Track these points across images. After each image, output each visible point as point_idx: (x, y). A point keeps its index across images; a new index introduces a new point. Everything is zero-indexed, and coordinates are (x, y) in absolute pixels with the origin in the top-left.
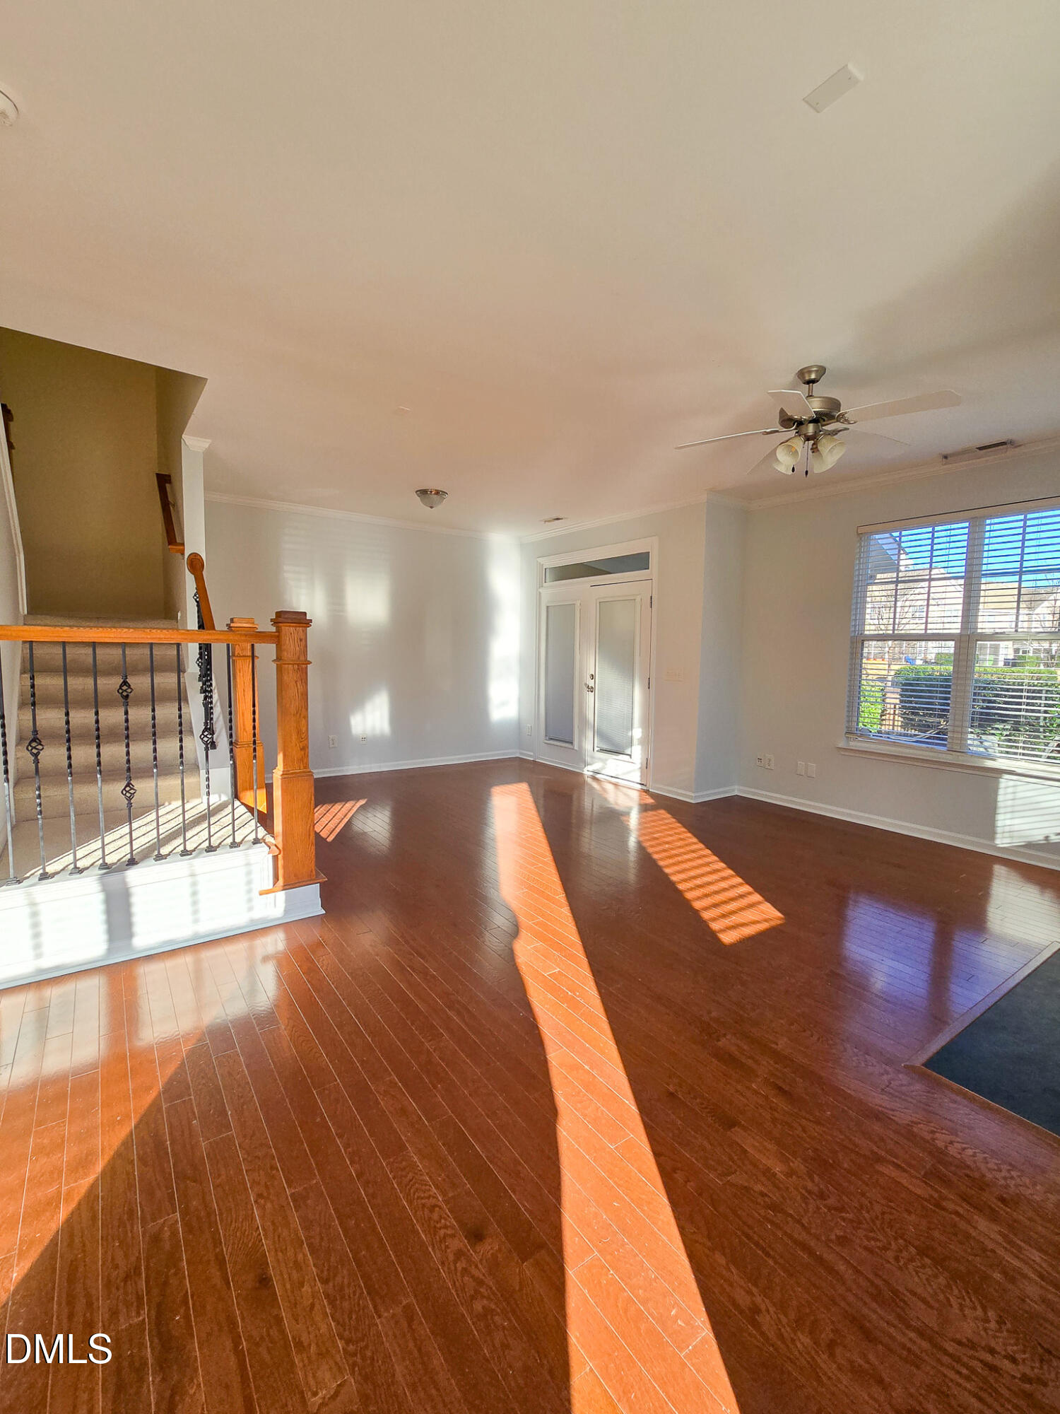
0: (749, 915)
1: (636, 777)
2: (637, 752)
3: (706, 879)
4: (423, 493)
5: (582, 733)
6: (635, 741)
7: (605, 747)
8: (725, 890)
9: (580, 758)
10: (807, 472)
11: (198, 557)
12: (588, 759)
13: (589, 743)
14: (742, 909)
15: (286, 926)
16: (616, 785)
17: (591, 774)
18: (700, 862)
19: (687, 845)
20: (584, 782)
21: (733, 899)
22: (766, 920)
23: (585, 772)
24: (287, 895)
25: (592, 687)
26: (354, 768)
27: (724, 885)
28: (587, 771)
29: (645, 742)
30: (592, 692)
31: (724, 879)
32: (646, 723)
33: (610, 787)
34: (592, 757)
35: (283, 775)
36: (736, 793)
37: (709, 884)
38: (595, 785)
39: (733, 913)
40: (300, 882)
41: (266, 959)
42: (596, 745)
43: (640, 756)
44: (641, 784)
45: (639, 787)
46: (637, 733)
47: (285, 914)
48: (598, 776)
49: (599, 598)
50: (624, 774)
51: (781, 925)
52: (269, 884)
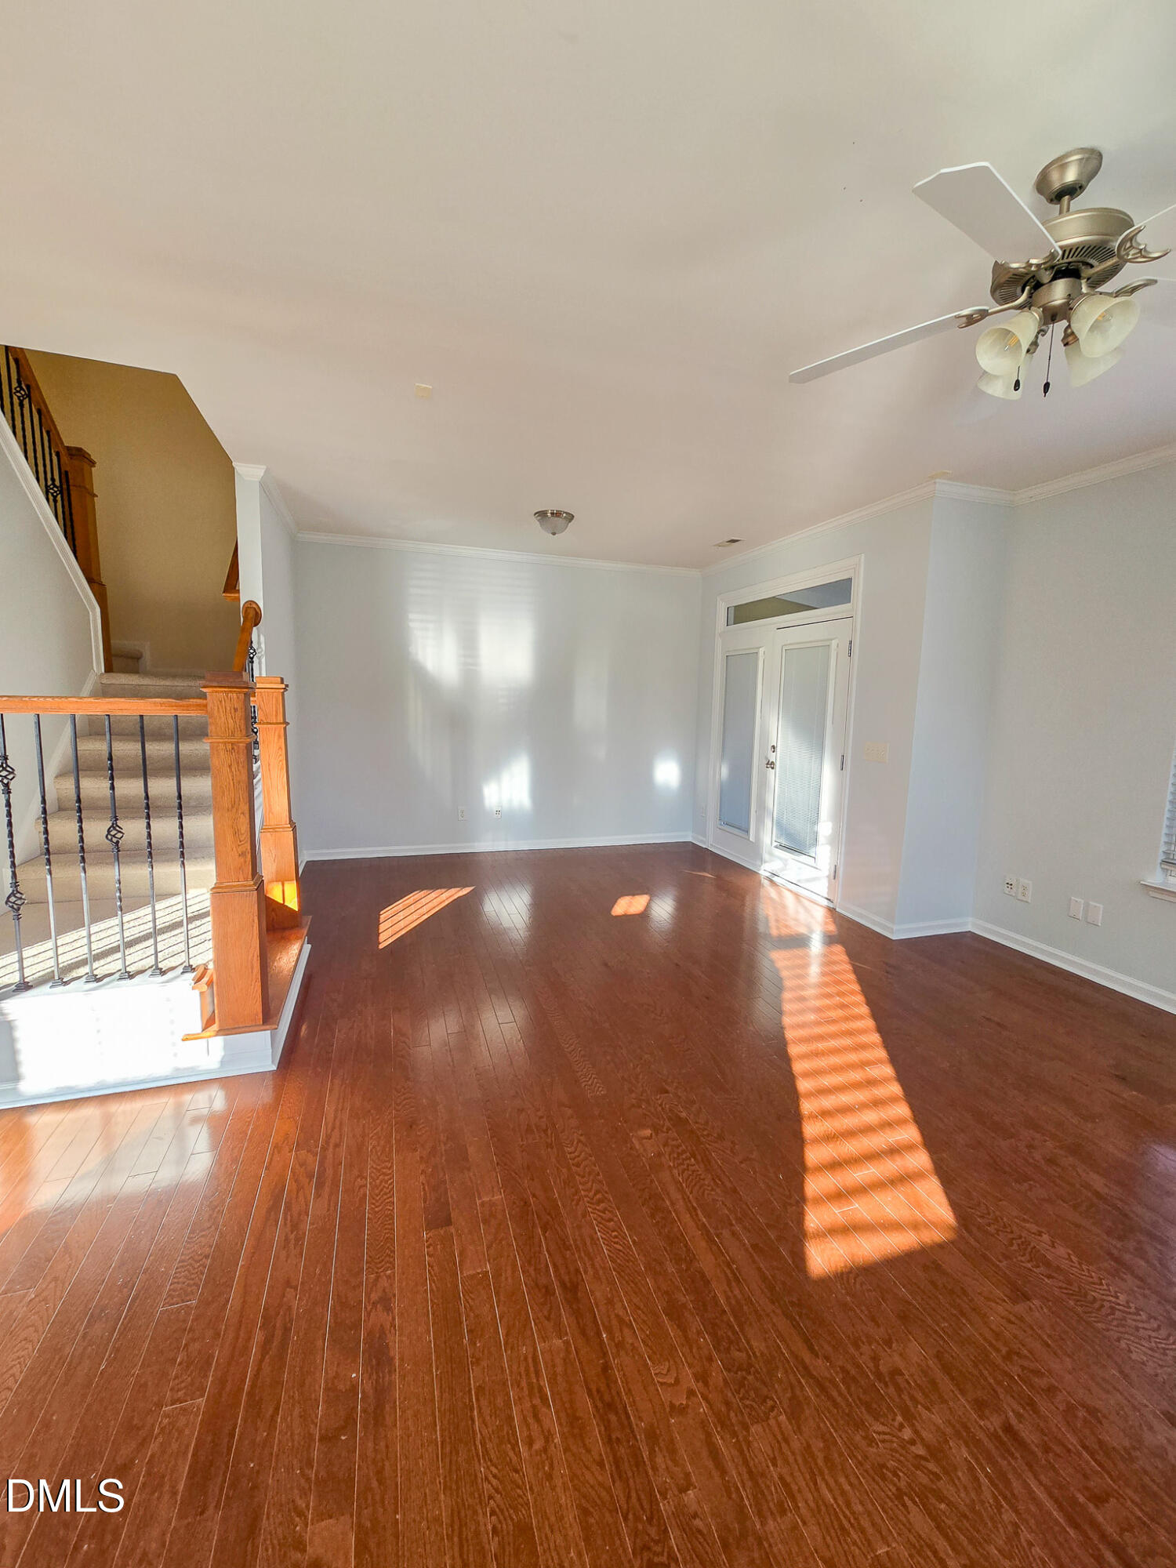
0: (889, 1205)
1: (822, 887)
2: (824, 855)
3: (845, 1099)
4: (542, 515)
5: (760, 821)
6: (821, 839)
7: (784, 843)
8: (868, 1130)
9: (756, 850)
10: (1047, 386)
11: (254, 606)
12: (766, 856)
13: (768, 837)
14: (878, 1185)
15: (224, 1082)
16: (797, 896)
17: (768, 874)
18: (853, 1057)
19: (846, 1019)
20: (760, 884)
21: (872, 1157)
22: (915, 1226)
23: (761, 872)
24: (225, 1041)
25: (772, 762)
26: (486, 844)
27: (871, 1117)
28: (764, 870)
29: (834, 841)
30: (773, 768)
31: (877, 1103)
32: (837, 816)
33: (790, 900)
34: (771, 854)
35: (213, 888)
36: (969, 928)
37: (846, 1110)
38: (773, 893)
39: (859, 1191)
40: (239, 1028)
41: (196, 1120)
42: (774, 838)
43: (828, 861)
44: (827, 899)
45: (825, 903)
46: (825, 828)
47: (222, 1065)
48: (775, 879)
49: (785, 645)
50: (808, 880)
51: (941, 1246)
52: (197, 1026)
